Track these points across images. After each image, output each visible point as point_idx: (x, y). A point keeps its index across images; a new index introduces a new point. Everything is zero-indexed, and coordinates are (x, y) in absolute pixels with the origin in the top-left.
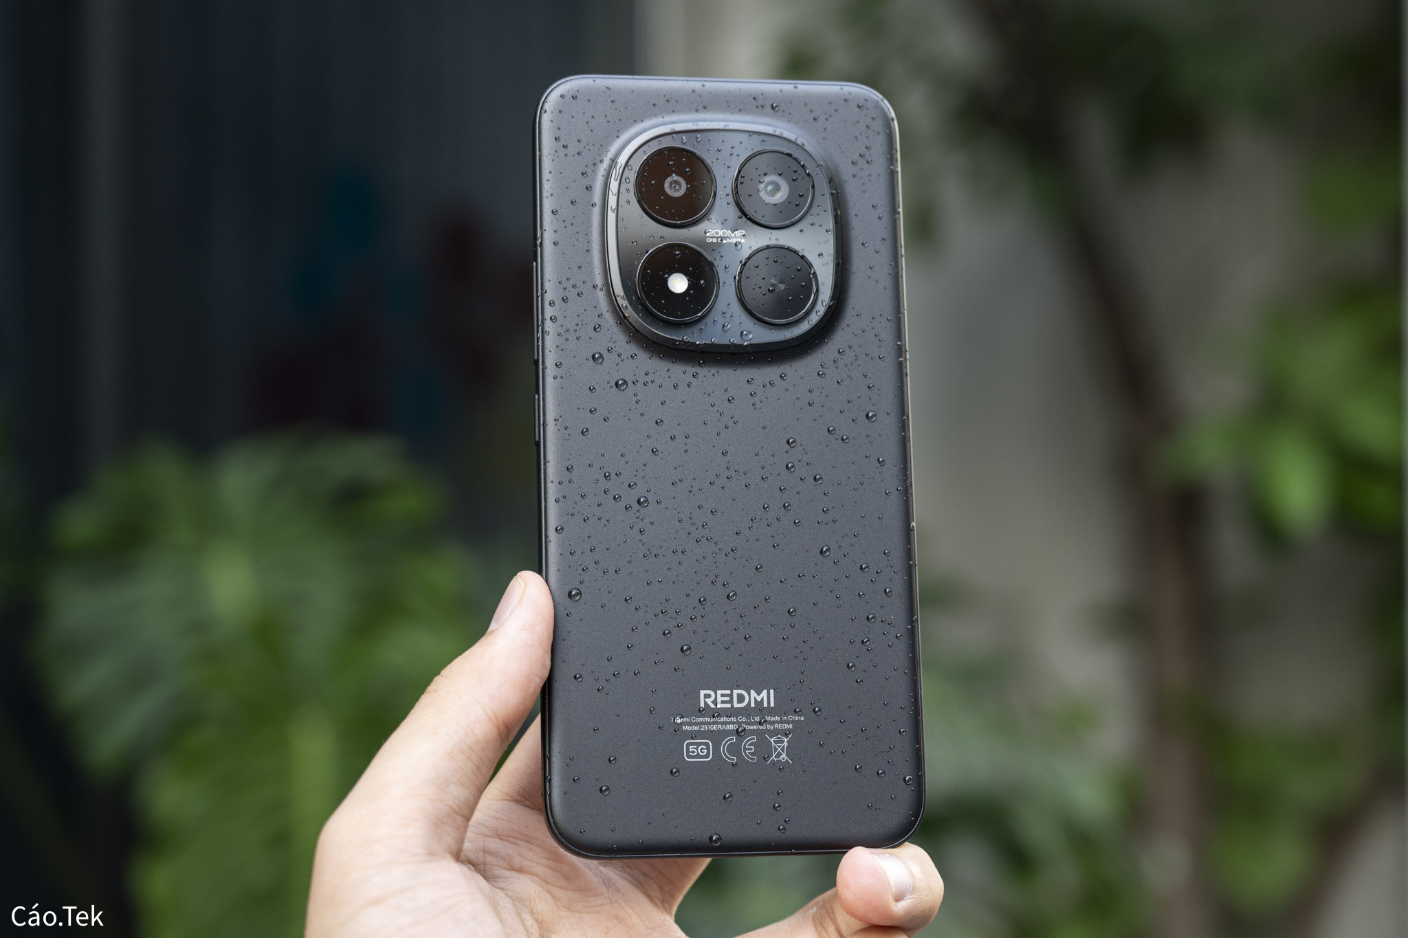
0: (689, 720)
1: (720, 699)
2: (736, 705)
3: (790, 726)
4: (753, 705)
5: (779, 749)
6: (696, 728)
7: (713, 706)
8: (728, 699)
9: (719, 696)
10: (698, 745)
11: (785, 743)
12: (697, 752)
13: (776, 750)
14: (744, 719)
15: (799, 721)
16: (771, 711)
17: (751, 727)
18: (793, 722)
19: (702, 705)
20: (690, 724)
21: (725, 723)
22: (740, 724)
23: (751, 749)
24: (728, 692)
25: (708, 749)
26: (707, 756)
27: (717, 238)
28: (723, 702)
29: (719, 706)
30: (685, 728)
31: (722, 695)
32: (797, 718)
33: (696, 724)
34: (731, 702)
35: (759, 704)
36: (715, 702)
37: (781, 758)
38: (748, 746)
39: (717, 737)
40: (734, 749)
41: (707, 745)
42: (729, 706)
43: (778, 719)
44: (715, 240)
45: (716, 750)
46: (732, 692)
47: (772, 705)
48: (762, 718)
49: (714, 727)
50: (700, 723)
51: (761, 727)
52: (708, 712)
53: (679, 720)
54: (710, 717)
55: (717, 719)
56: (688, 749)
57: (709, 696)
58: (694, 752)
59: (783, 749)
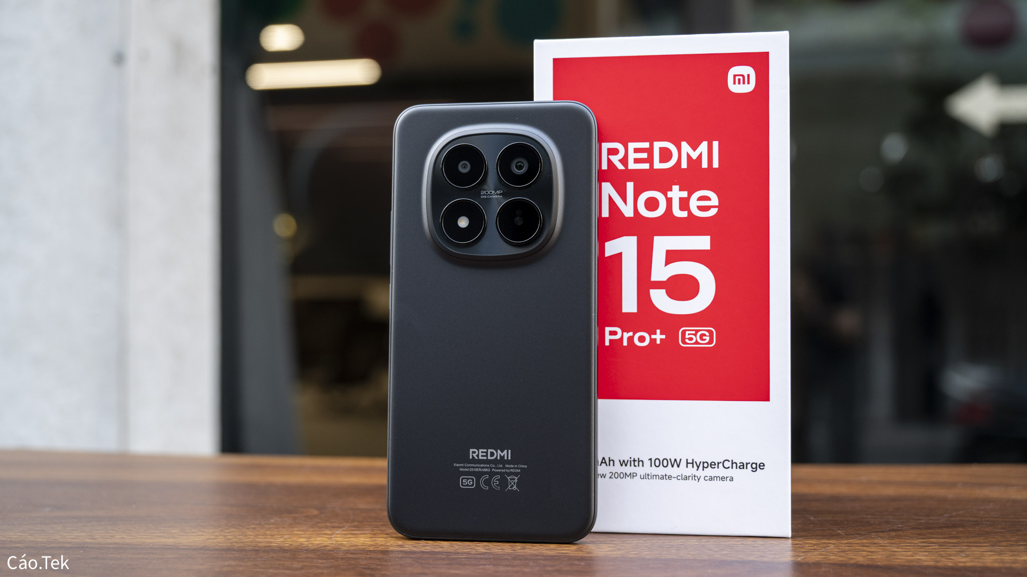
0: (463, 465)
1: (480, 454)
2: (489, 458)
3: (519, 471)
4: (499, 458)
6: (467, 470)
7: (476, 458)
8: (485, 454)
9: (480, 452)
10: (468, 479)
11: (516, 480)
12: (467, 483)
13: (511, 483)
14: (494, 466)
15: (524, 468)
16: (508, 462)
17: (497, 471)
18: (521, 468)
19: (471, 458)
20: (464, 467)
21: (483, 468)
22: (491, 468)
23: (497, 483)
24: (485, 450)
25: (473, 481)
26: (472, 485)
27: (487, 195)
28: (482, 456)
29: (480, 458)
30: (461, 470)
31: (482, 452)
32: (523, 466)
33: (467, 468)
34: (487, 456)
35: (502, 457)
36: (478, 456)
37: (513, 488)
38: (495, 482)
39: (478, 475)
40: (487, 482)
41: (473, 479)
42: (485, 458)
43: (513, 466)
44: (485, 197)
45: (478, 482)
46: (487, 451)
47: (509, 458)
48: (504, 466)
49: (477, 470)
50: (469, 467)
51: (503, 471)
52: (474, 461)
53: (458, 465)
54: (475, 464)
55: (479, 466)
56: (462, 481)
57: (474, 452)
58: (465, 483)
59: (514, 483)
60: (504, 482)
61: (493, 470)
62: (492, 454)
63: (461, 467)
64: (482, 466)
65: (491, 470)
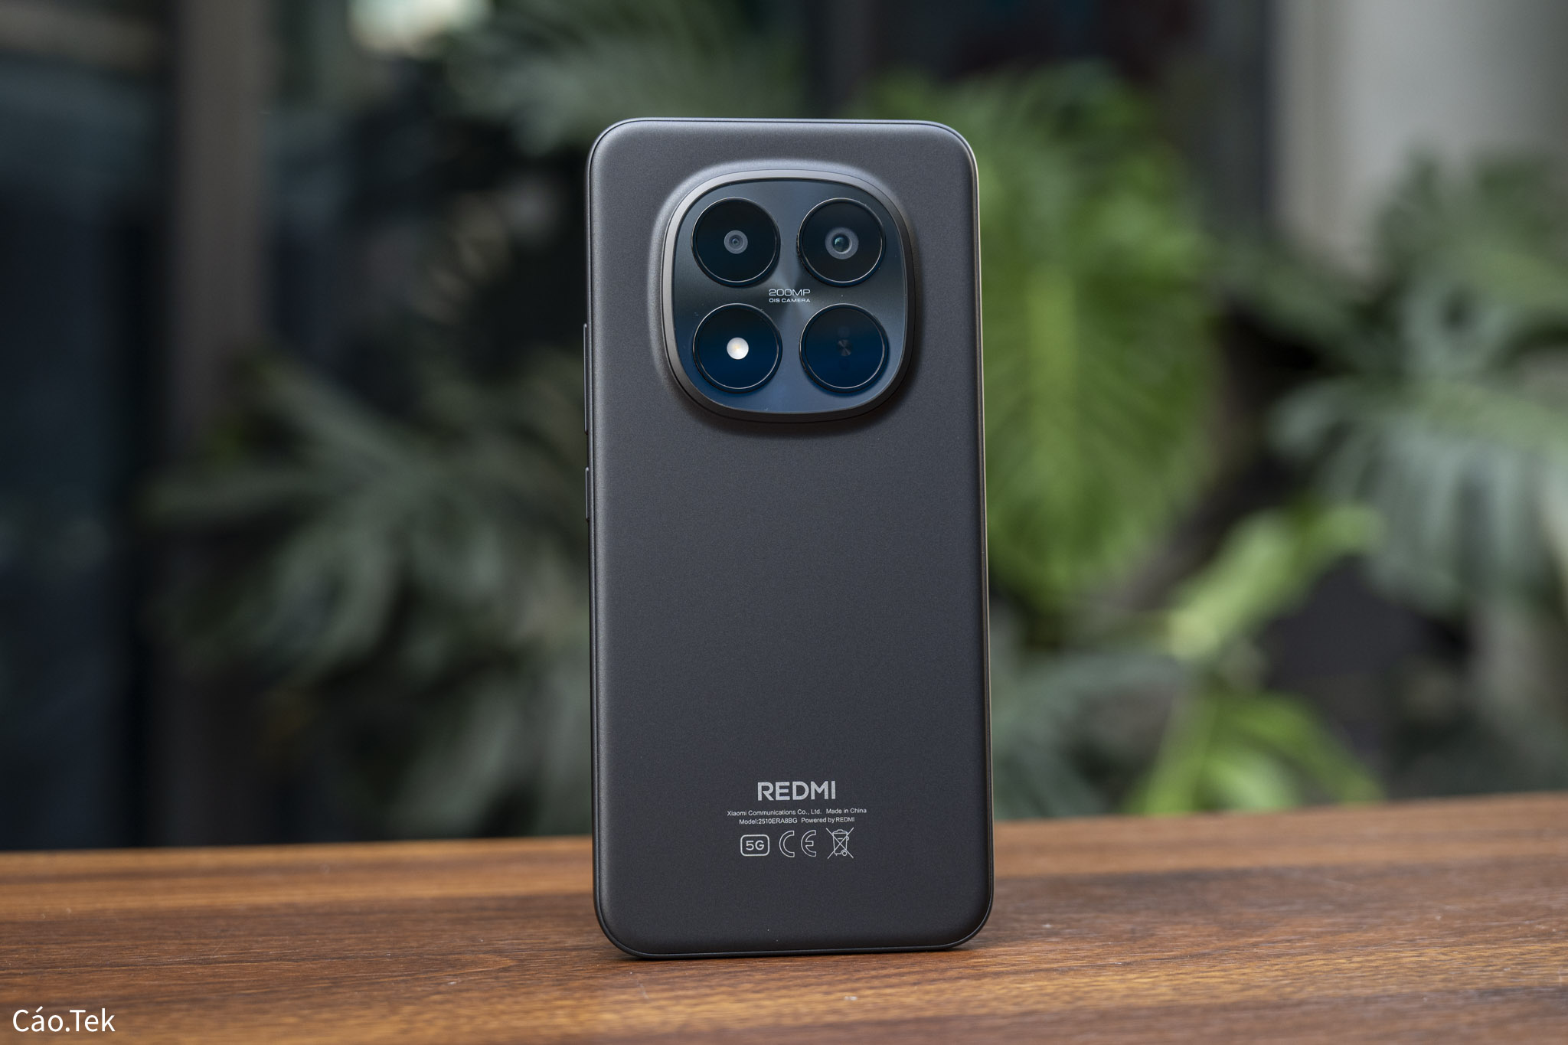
0: (745, 814)
1: (778, 791)
2: (795, 797)
3: (852, 819)
4: (813, 797)
5: (840, 844)
6: (753, 822)
7: (770, 798)
8: (787, 791)
9: (777, 788)
10: (755, 839)
11: (847, 837)
12: (753, 846)
13: (837, 844)
15: (862, 813)
16: (831, 804)
17: (811, 821)
18: (855, 815)
19: (760, 798)
20: (747, 818)
21: (784, 817)
22: (799, 817)
23: (811, 843)
24: (787, 784)
25: (765, 843)
26: (765, 850)
27: (781, 298)
28: (782, 795)
29: (778, 798)
30: (742, 822)
31: (781, 787)
32: (859, 811)
33: (753, 818)
34: (790, 794)
35: (820, 796)
36: (773, 794)
37: (842, 852)
38: (808, 842)
39: (775, 831)
40: (793, 844)
41: (764, 839)
42: (788, 798)
43: (840, 811)
44: (778, 300)
45: (774, 845)
46: (791, 784)
47: (833, 797)
48: (823, 811)
49: (772, 821)
50: (758, 817)
51: (821, 820)
52: (766, 804)
53: (735, 814)
54: (768, 810)
55: (775, 813)
56: (744, 844)
57: (767, 788)
58: (751, 847)
59: (844, 843)
60: (823, 842)
61: (803, 819)
62: (800, 790)
63: (742, 817)
64: (781, 813)
65: (799, 820)
